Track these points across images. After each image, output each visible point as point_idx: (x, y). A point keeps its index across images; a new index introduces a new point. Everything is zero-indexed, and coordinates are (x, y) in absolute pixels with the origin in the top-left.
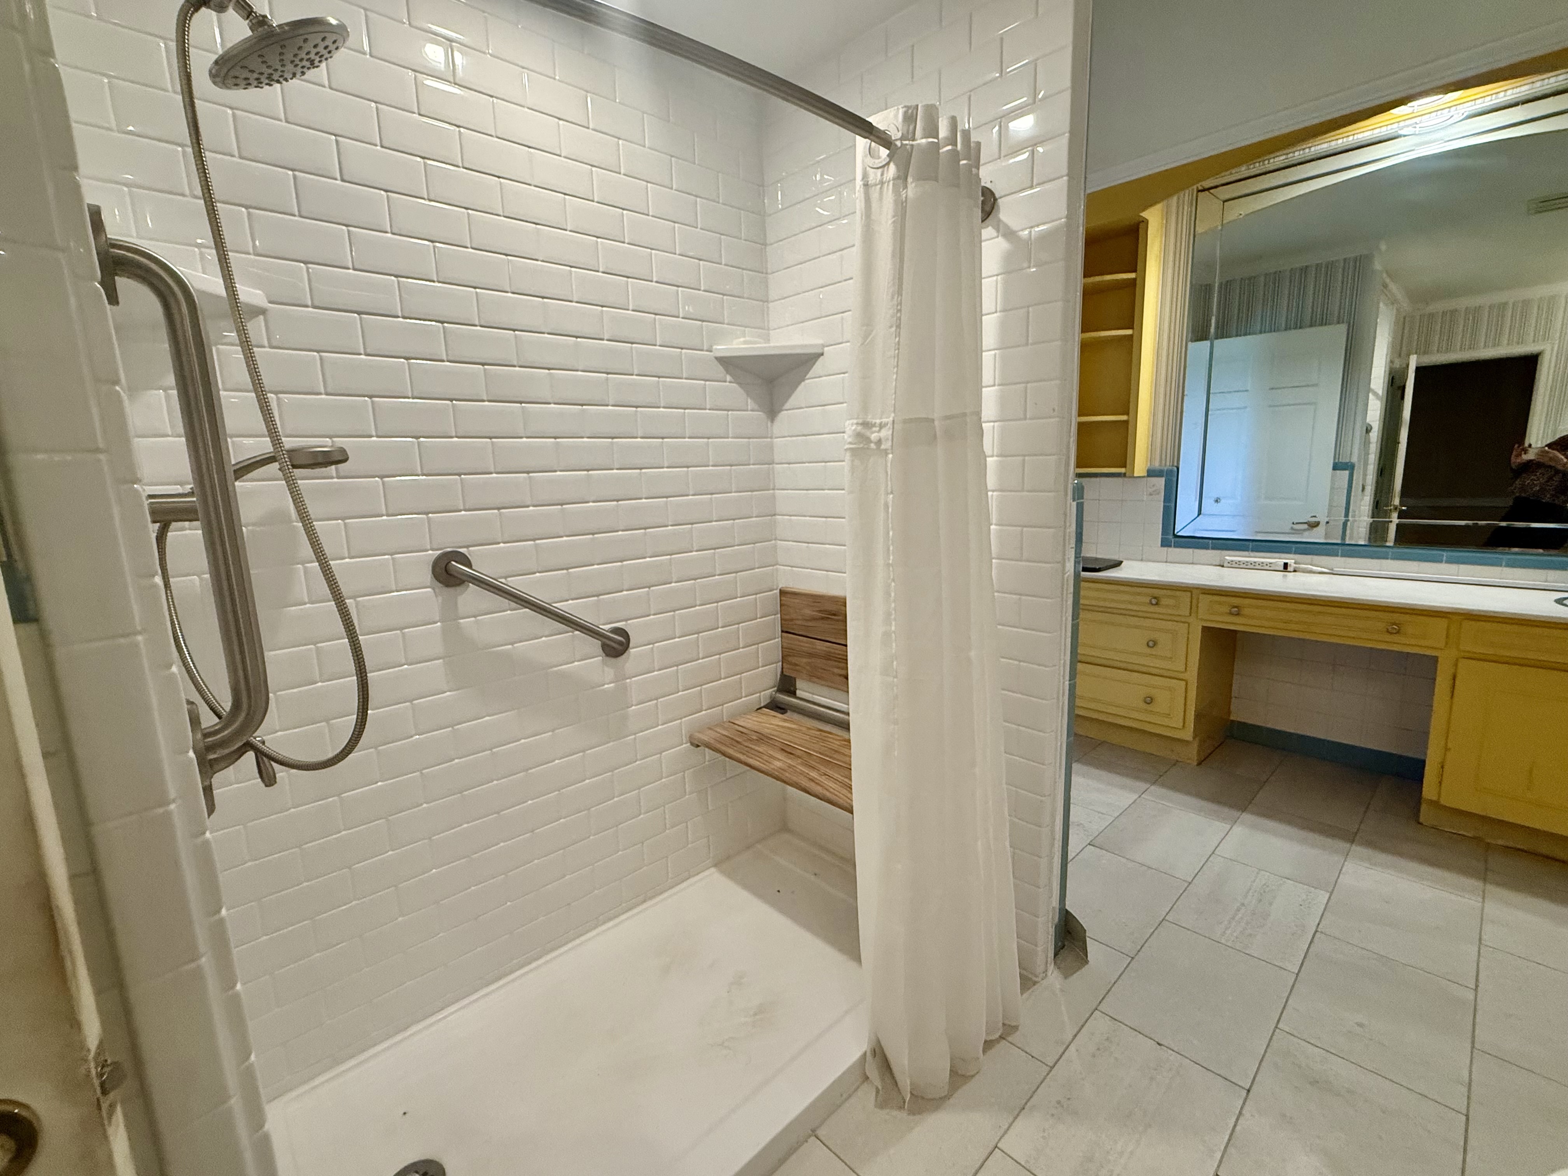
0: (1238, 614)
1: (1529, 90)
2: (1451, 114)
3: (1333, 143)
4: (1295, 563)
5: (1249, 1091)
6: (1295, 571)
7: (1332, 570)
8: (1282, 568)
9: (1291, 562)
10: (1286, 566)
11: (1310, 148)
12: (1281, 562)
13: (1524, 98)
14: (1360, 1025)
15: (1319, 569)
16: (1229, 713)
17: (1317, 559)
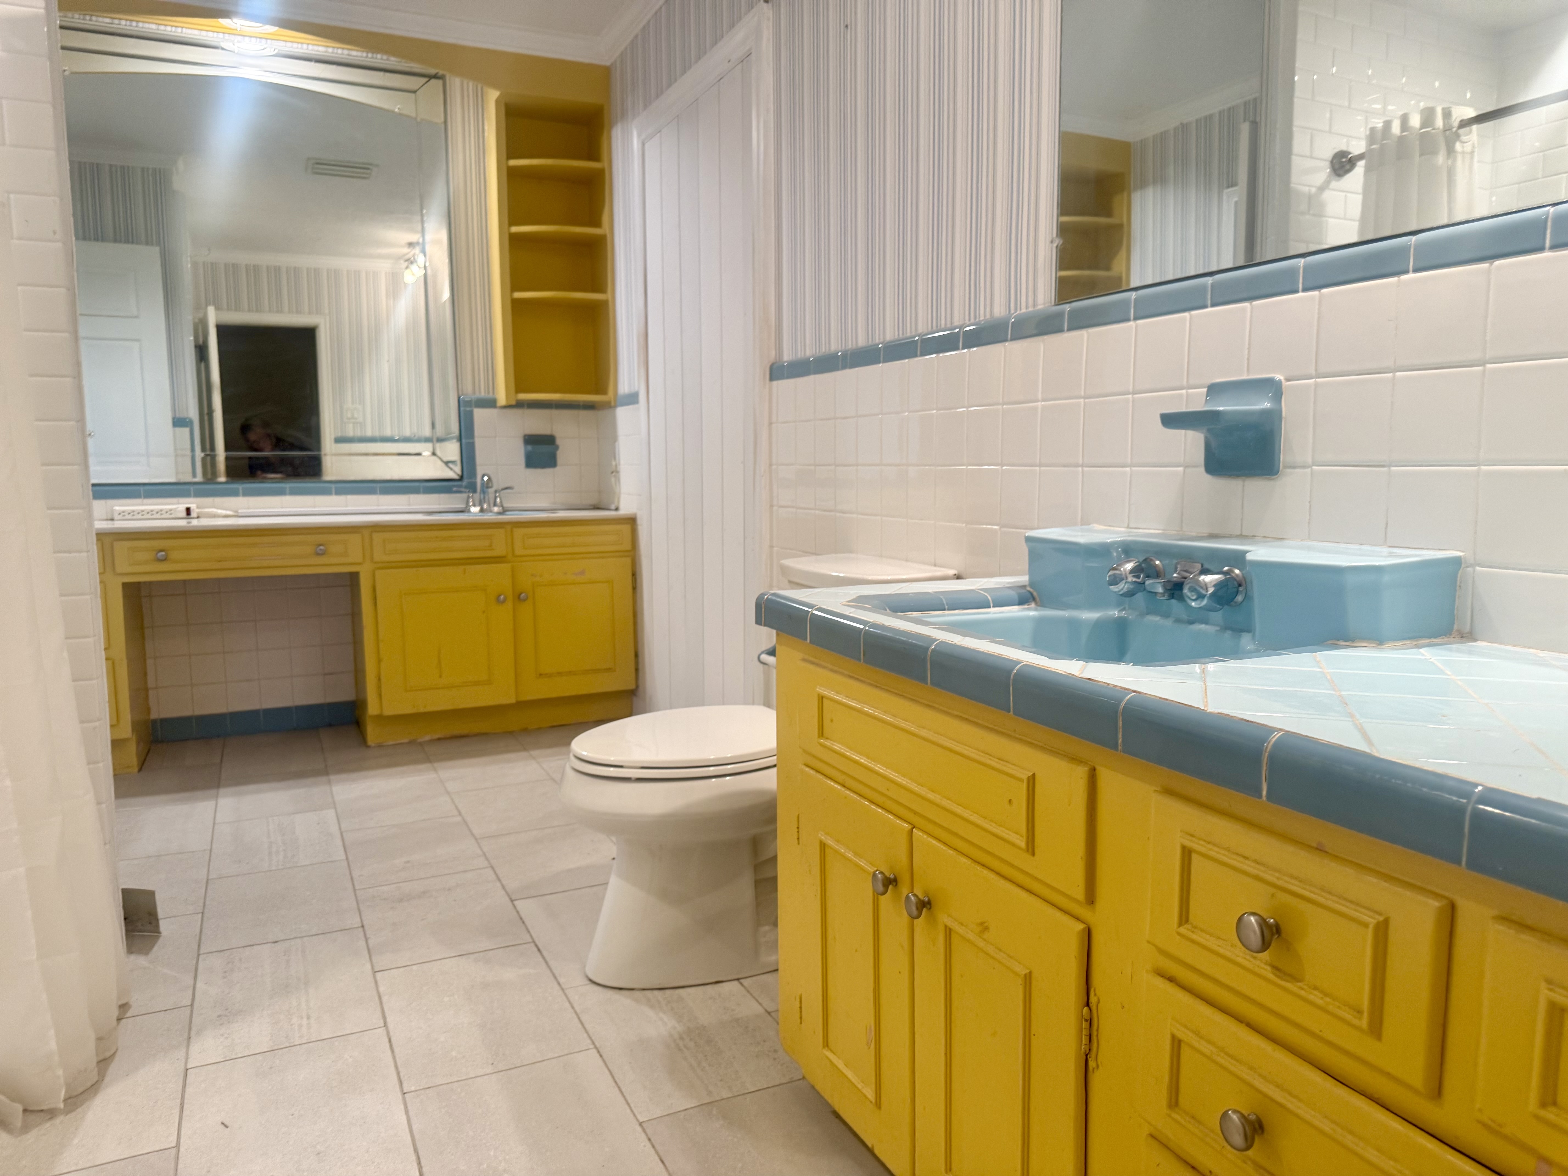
0: (164, 559)
1: (323, 52)
2: (266, 46)
3: (162, 28)
4: (198, 507)
5: (363, 926)
6: (198, 517)
7: (236, 512)
8: (184, 514)
9: (193, 507)
10: (188, 510)
11: (137, 22)
12: (182, 507)
13: (318, 57)
14: (408, 862)
15: (224, 512)
16: (148, 710)
17: (218, 500)
